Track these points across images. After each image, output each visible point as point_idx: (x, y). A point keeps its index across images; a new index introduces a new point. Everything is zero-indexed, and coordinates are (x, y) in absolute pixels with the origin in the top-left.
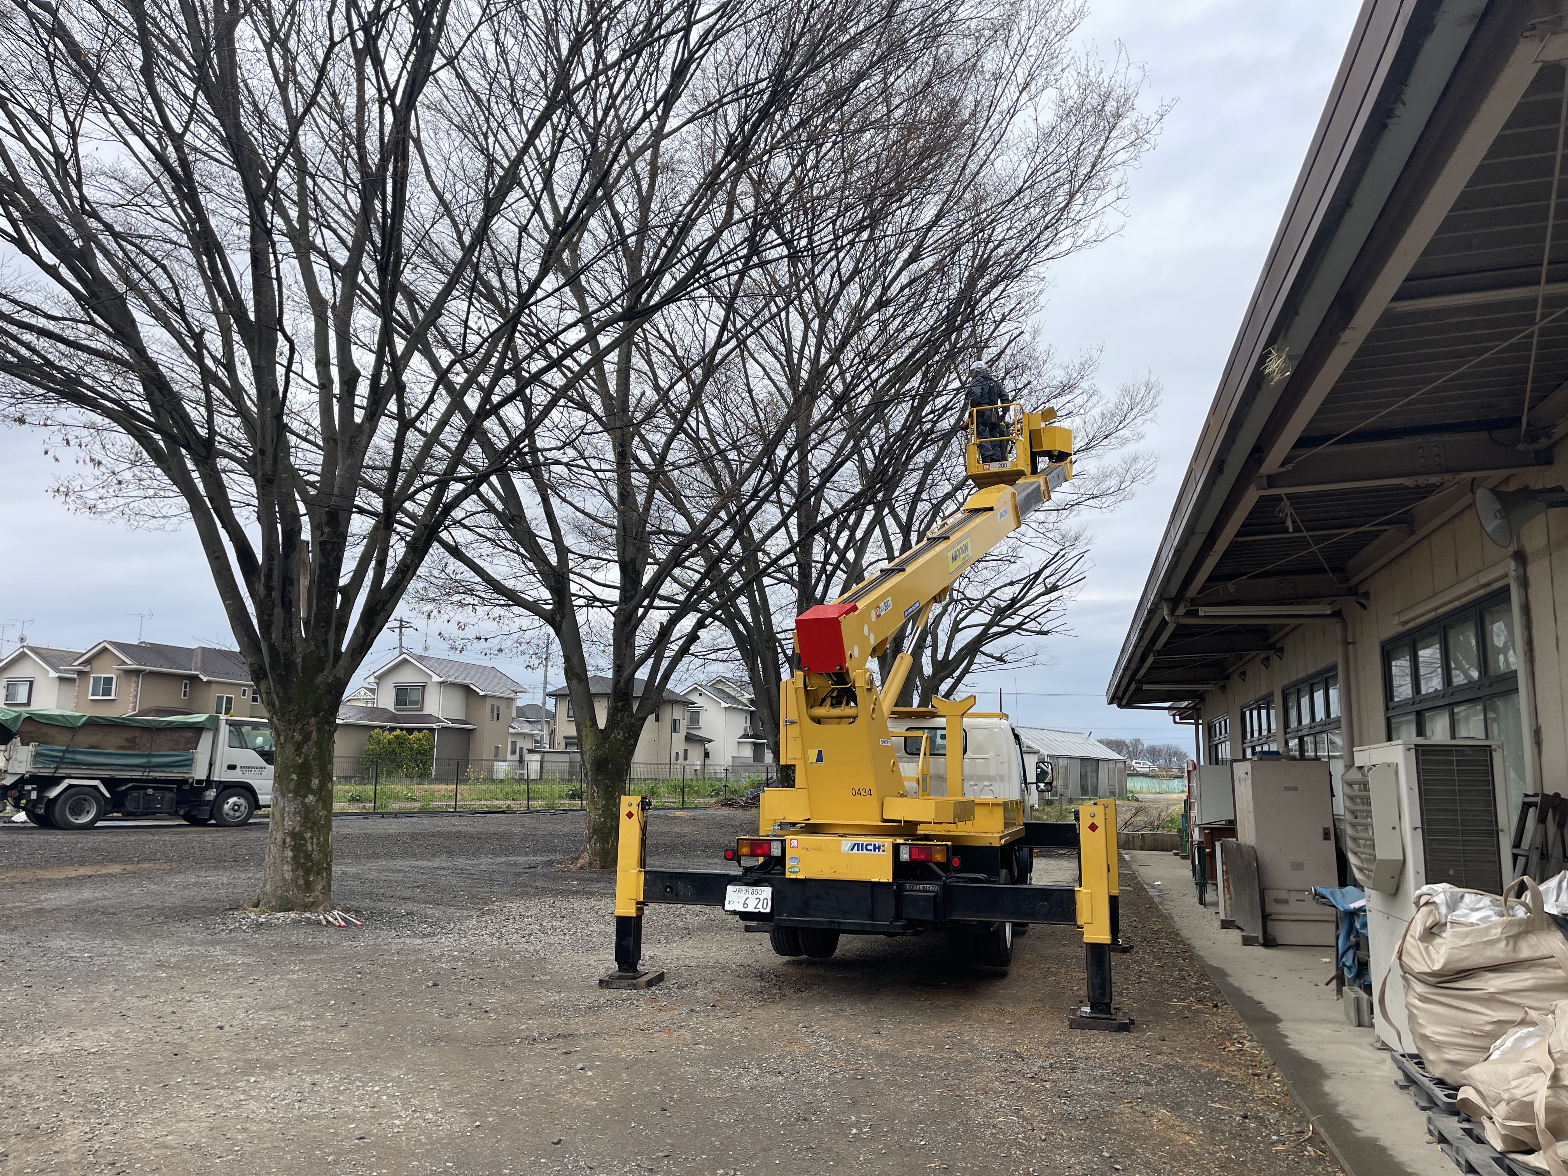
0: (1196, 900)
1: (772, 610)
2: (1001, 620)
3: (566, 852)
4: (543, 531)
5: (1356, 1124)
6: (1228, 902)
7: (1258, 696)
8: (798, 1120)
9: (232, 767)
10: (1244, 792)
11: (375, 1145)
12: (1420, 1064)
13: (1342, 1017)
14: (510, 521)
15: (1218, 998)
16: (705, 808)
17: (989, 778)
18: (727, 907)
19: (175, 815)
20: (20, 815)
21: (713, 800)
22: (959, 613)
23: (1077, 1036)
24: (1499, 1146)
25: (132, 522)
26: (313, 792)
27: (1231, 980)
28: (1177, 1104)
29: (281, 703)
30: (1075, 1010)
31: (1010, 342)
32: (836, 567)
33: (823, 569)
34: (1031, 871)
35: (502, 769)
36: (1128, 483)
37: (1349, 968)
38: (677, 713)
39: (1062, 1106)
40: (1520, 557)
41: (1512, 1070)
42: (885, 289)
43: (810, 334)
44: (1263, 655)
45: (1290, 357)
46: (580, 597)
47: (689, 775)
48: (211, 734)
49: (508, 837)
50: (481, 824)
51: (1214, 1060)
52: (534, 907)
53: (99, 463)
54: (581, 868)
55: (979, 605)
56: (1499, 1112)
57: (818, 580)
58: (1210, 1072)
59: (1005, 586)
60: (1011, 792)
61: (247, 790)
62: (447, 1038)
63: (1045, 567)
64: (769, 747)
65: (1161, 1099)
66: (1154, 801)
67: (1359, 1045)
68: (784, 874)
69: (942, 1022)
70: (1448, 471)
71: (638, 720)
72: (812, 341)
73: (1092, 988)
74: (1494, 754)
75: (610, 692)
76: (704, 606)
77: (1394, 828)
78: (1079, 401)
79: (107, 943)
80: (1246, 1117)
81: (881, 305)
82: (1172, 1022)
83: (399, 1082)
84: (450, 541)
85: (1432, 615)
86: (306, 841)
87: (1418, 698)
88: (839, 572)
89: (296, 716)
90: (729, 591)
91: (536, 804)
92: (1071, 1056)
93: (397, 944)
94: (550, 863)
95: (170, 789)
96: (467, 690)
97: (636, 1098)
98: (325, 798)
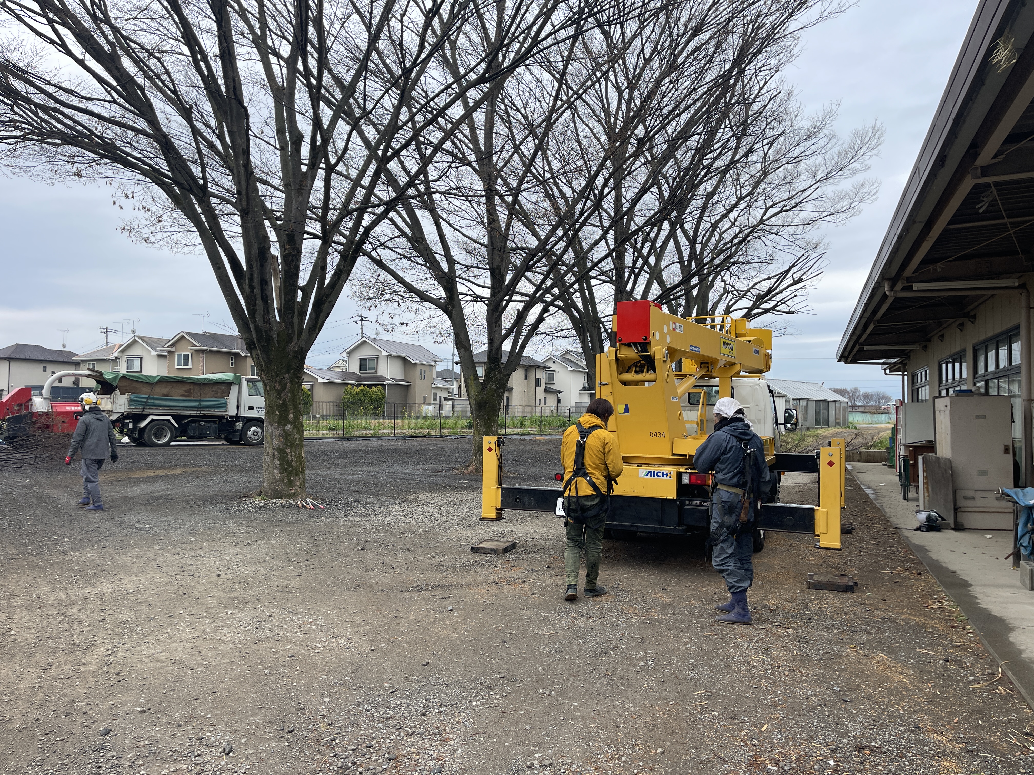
0: (901, 497)
1: (597, 301)
2: (760, 304)
3: (463, 462)
4: (438, 248)
6: (927, 498)
7: (953, 352)
8: (601, 653)
9: (251, 408)
10: (944, 420)
11: (300, 662)
13: (1018, 583)
14: (416, 242)
15: (920, 568)
16: (555, 435)
19: (219, 438)
20: (125, 438)
22: (731, 300)
23: (812, 594)
25: (173, 248)
26: (290, 423)
27: (930, 554)
28: (893, 649)
29: (265, 364)
30: (811, 575)
32: (641, 269)
33: (632, 271)
35: (428, 410)
36: (857, 203)
37: (1025, 547)
38: (539, 374)
39: (802, 648)
44: (959, 321)
46: (467, 295)
47: (548, 414)
48: (237, 387)
49: (428, 452)
50: (409, 443)
51: (920, 615)
52: (437, 497)
53: (149, 210)
54: (471, 472)
55: (745, 294)
57: (629, 278)
58: (917, 624)
59: (764, 280)
60: (766, 431)
61: (261, 423)
62: (364, 586)
63: (793, 266)
65: (879, 645)
66: (869, 429)
69: (711, 582)
71: (505, 375)
76: (548, 298)
78: (821, 143)
79: (163, 518)
80: (947, 661)
82: (887, 585)
83: (326, 615)
84: (376, 256)
86: (288, 455)
88: (643, 273)
89: (276, 373)
90: (565, 286)
91: (446, 432)
93: (344, 521)
94: (451, 469)
95: (215, 422)
96: (404, 360)
97: (486, 633)
98: (298, 427)
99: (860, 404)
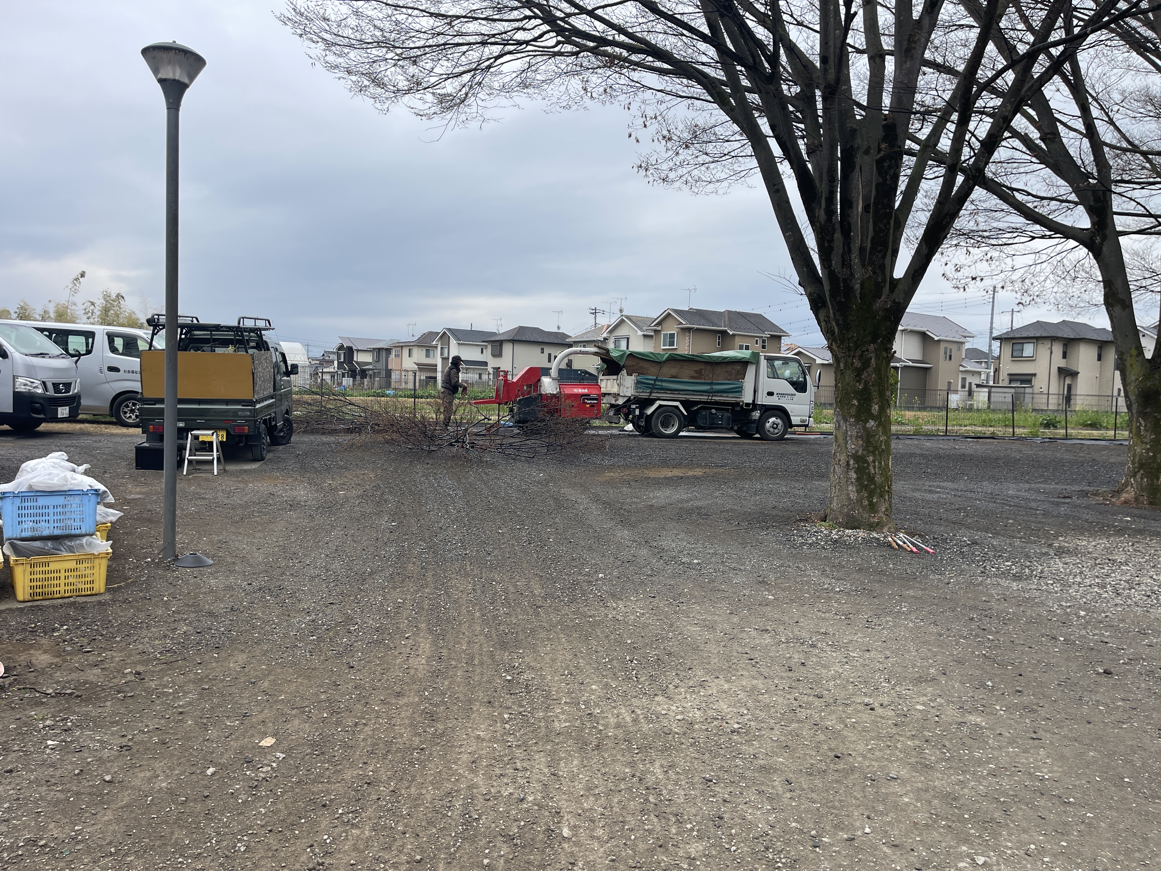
9: (770, 394)
19: (731, 430)
20: (629, 426)
26: (873, 418)
29: (840, 330)
35: (954, 399)
48: (754, 367)
50: (977, 447)
54: (1126, 502)
61: (783, 413)
86: (869, 465)
89: (855, 343)
91: (1021, 432)
95: (727, 410)
96: (924, 336)
98: (884, 422)
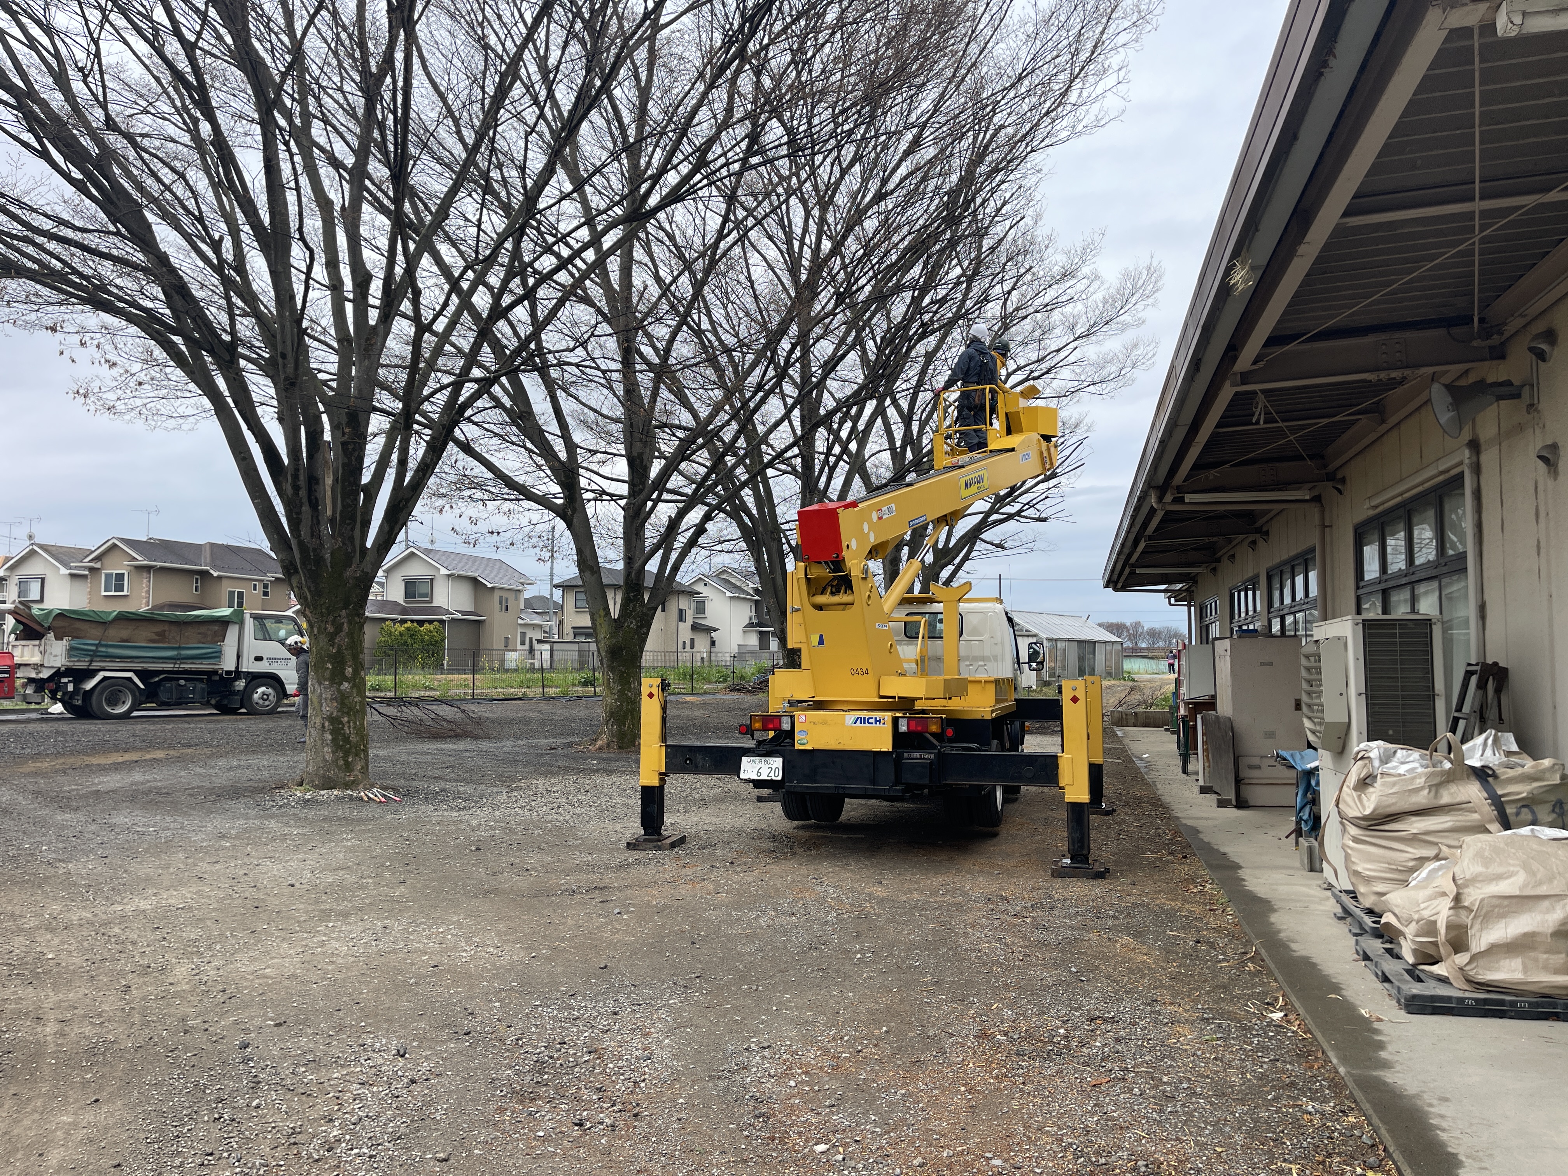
0: (1180, 770)
1: (776, 501)
2: (1000, 508)
3: (585, 734)
4: (552, 427)
5: (1294, 946)
6: (1207, 769)
7: (1246, 577)
8: (810, 949)
9: (259, 659)
10: (1224, 667)
11: (449, 971)
12: (1355, 898)
13: (1296, 864)
14: (518, 417)
15: (1188, 851)
16: (714, 694)
17: (983, 658)
18: (742, 776)
19: (207, 704)
20: (56, 706)
21: (721, 686)
23: (1058, 883)
24: (1411, 959)
25: (150, 422)
26: (347, 680)
28: (1140, 933)
29: (313, 597)
30: (1057, 862)
31: (1011, 227)
32: (839, 458)
33: (826, 461)
34: (1022, 743)
35: (513, 658)
37: (1306, 822)
38: (683, 603)
39: (1041, 935)
40: (1475, 446)
41: (1422, 895)
42: (884, 182)
43: (811, 221)
44: (1251, 538)
45: (1253, 268)
47: (697, 664)
48: (237, 627)
49: (529, 721)
50: (499, 711)
51: (1177, 899)
52: (559, 784)
53: (114, 364)
54: (600, 749)
56: (1410, 931)
57: (821, 471)
58: (1172, 909)
60: (1005, 671)
61: (274, 680)
62: (495, 891)
64: (774, 634)
65: (1126, 929)
66: (1148, 681)
67: (1308, 886)
68: (793, 745)
70: (1408, 367)
71: (650, 609)
72: (813, 227)
73: (1072, 841)
74: (1434, 627)
75: (622, 583)
76: (711, 499)
77: (1341, 694)
78: (1080, 286)
79: (168, 819)
80: (1198, 942)
81: (880, 196)
82: (1144, 871)
83: (459, 925)
84: (463, 439)
85: (1399, 499)
86: (343, 725)
87: (1385, 577)
88: (842, 463)
89: (327, 609)
90: (734, 484)
91: (551, 691)
92: (1050, 898)
93: (435, 817)
94: (570, 745)
95: (201, 680)
96: (475, 583)
97: (668, 935)
98: (359, 685)
99: (1144, 645)
